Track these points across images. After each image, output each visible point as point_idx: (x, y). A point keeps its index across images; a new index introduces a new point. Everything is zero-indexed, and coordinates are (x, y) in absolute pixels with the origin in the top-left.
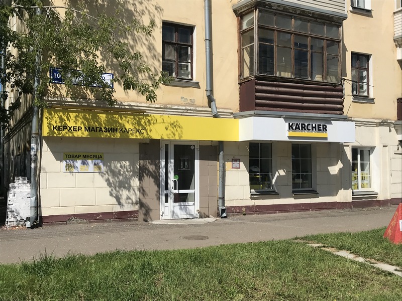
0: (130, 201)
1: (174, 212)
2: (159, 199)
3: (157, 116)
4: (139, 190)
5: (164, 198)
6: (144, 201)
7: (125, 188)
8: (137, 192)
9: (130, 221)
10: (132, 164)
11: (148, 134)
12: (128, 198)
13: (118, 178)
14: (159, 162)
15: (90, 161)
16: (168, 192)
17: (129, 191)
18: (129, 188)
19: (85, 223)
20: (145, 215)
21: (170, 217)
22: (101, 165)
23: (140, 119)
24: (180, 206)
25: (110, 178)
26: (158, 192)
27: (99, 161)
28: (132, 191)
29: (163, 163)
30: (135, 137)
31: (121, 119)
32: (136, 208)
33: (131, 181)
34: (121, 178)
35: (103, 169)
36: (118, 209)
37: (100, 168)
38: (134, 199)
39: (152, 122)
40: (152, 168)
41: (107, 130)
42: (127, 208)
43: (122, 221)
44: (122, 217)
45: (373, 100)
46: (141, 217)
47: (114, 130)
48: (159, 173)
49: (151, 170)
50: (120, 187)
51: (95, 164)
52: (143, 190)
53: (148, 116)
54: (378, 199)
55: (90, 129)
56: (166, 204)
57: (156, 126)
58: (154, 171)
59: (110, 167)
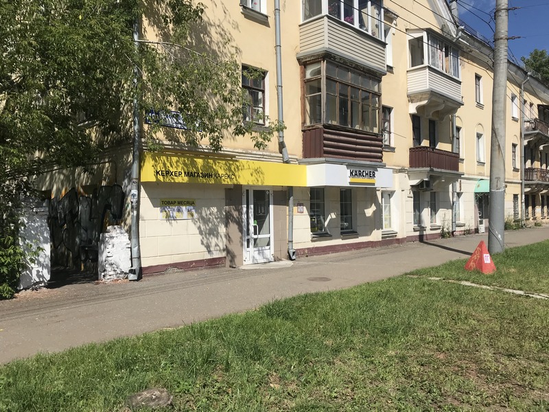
0: (218, 248)
1: (254, 257)
2: (242, 245)
3: (244, 162)
4: (226, 236)
5: (246, 243)
6: (230, 247)
7: (214, 235)
8: (224, 239)
9: (218, 267)
10: (219, 210)
11: (236, 180)
12: (217, 245)
13: (208, 225)
14: (242, 208)
15: (184, 208)
16: (249, 237)
17: (217, 239)
18: (217, 235)
19: (181, 272)
20: (231, 261)
21: (251, 262)
22: (194, 211)
23: (230, 164)
24: (259, 250)
25: (201, 226)
26: (241, 238)
27: (192, 207)
28: (219, 238)
29: (245, 210)
30: (226, 183)
31: (215, 164)
32: (224, 254)
33: (219, 229)
34: (210, 225)
35: (196, 215)
36: (208, 257)
37: (192, 215)
38: (222, 246)
39: (240, 168)
40: (235, 214)
41: (204, 176)
42: (216, 255)
43: (212, 268)
44: (212, 263)
45: (394, 149)
46: (228, 263)
47: (209, 176)
48: (242, 219)
49: (235, 216)
50: (210, 234)
51: (188, 211)
52: (229, 237)
53: (237, 161)
54: (397, 238)
55: (188, 174)
56: (248, 249)
57: (244, 171)
58: (238, 218)
59: (201, 213)
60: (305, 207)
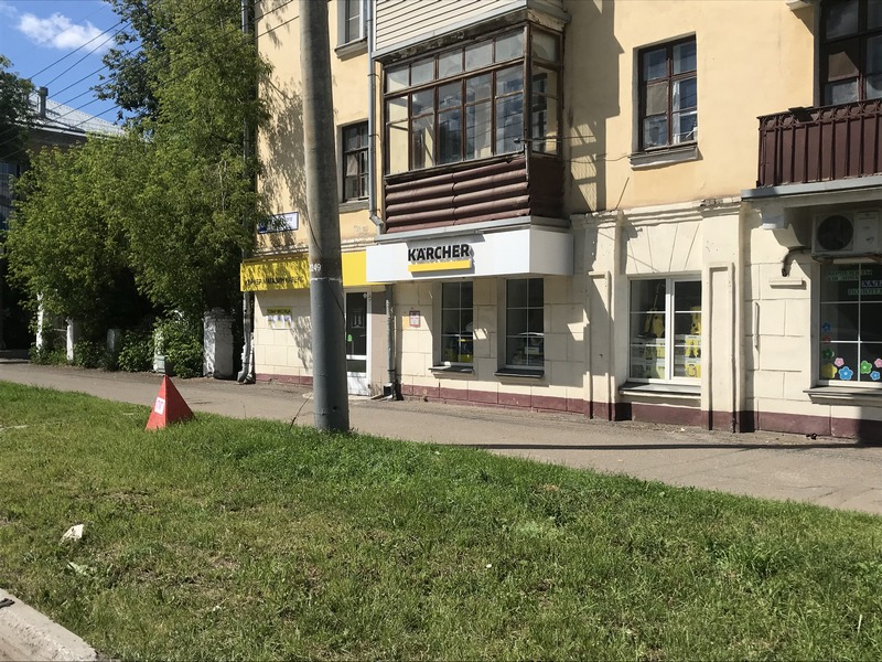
12: (310, 360)
13: (303, 336)
15: (282, 316)
22: (291, 320)
25: (298, 336)
27: (289, 316)
35: (293, 325)
37: (290, 325)
41: (278, 281)
42: (311, 373)
47: (282, 281)
50: (305, 346)
51: (286, 320)
59: (297, 322)
60: (422, 318)
